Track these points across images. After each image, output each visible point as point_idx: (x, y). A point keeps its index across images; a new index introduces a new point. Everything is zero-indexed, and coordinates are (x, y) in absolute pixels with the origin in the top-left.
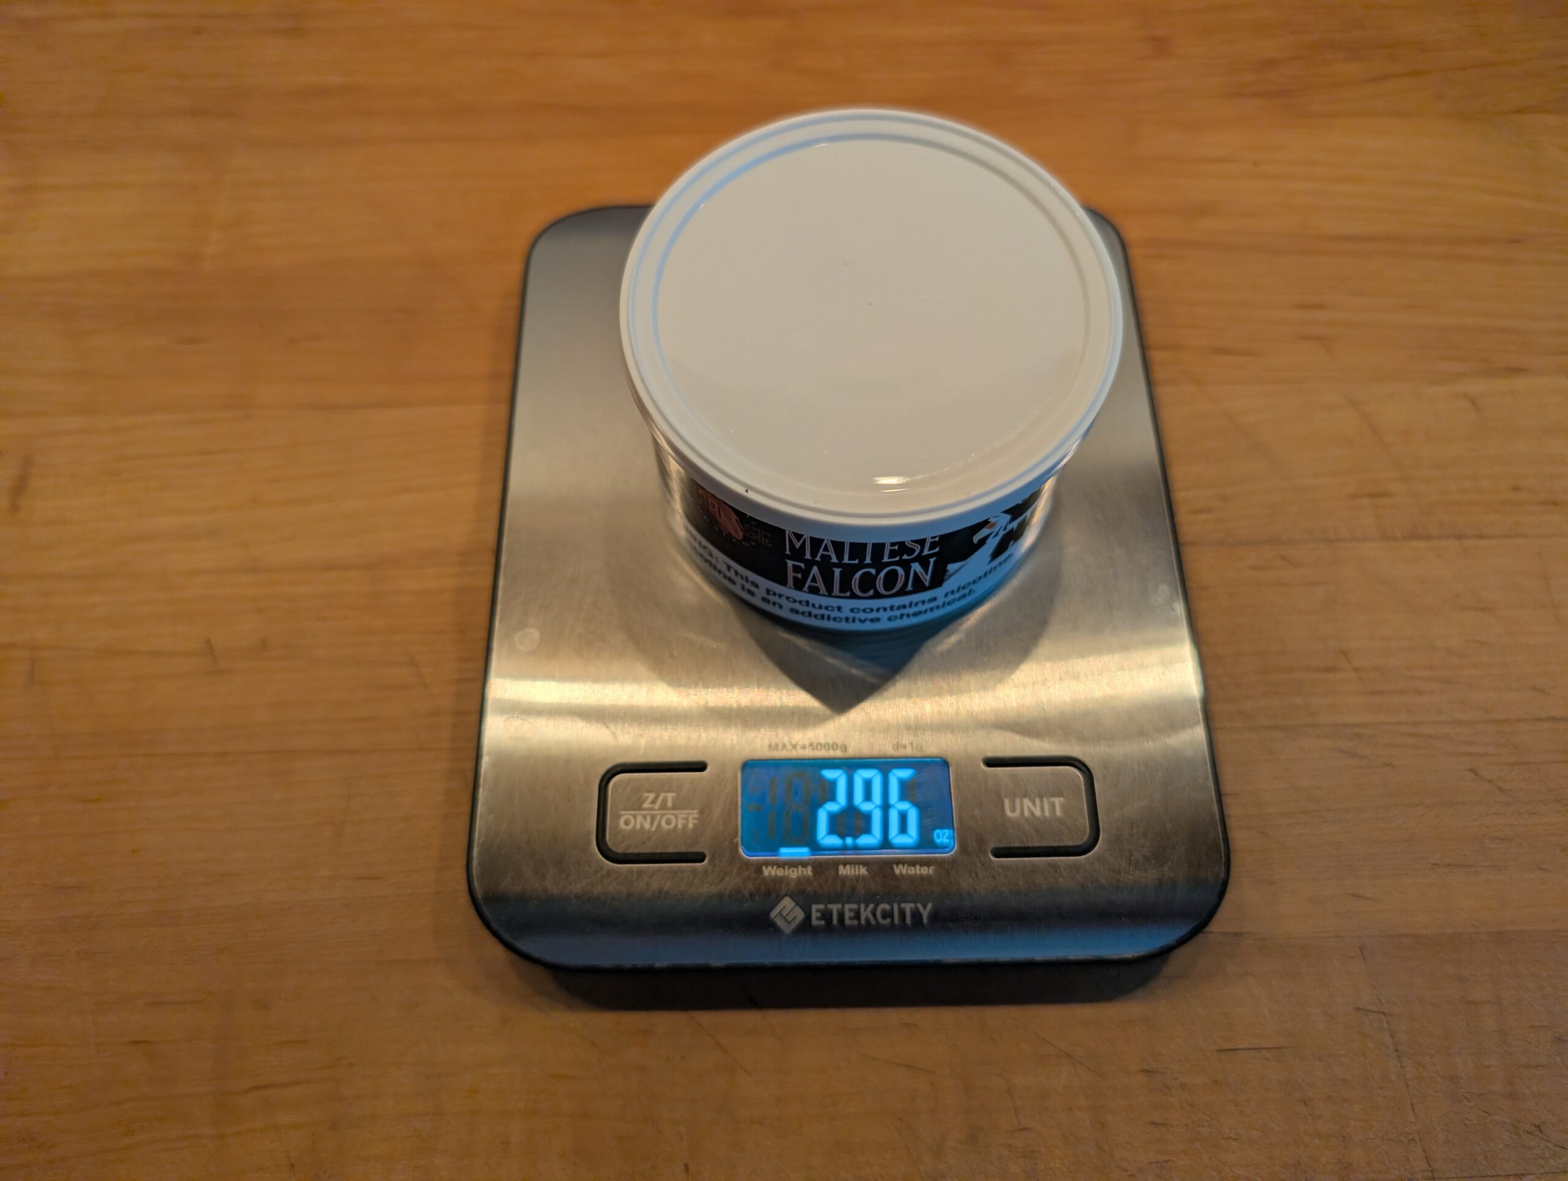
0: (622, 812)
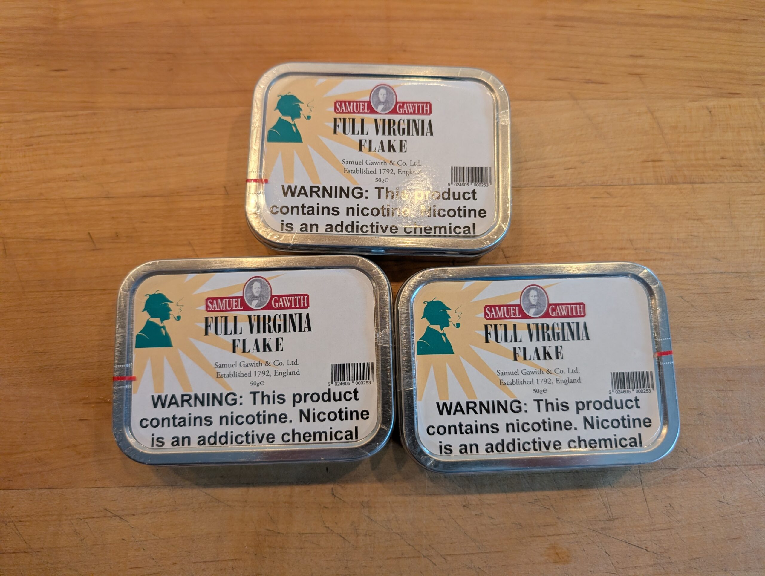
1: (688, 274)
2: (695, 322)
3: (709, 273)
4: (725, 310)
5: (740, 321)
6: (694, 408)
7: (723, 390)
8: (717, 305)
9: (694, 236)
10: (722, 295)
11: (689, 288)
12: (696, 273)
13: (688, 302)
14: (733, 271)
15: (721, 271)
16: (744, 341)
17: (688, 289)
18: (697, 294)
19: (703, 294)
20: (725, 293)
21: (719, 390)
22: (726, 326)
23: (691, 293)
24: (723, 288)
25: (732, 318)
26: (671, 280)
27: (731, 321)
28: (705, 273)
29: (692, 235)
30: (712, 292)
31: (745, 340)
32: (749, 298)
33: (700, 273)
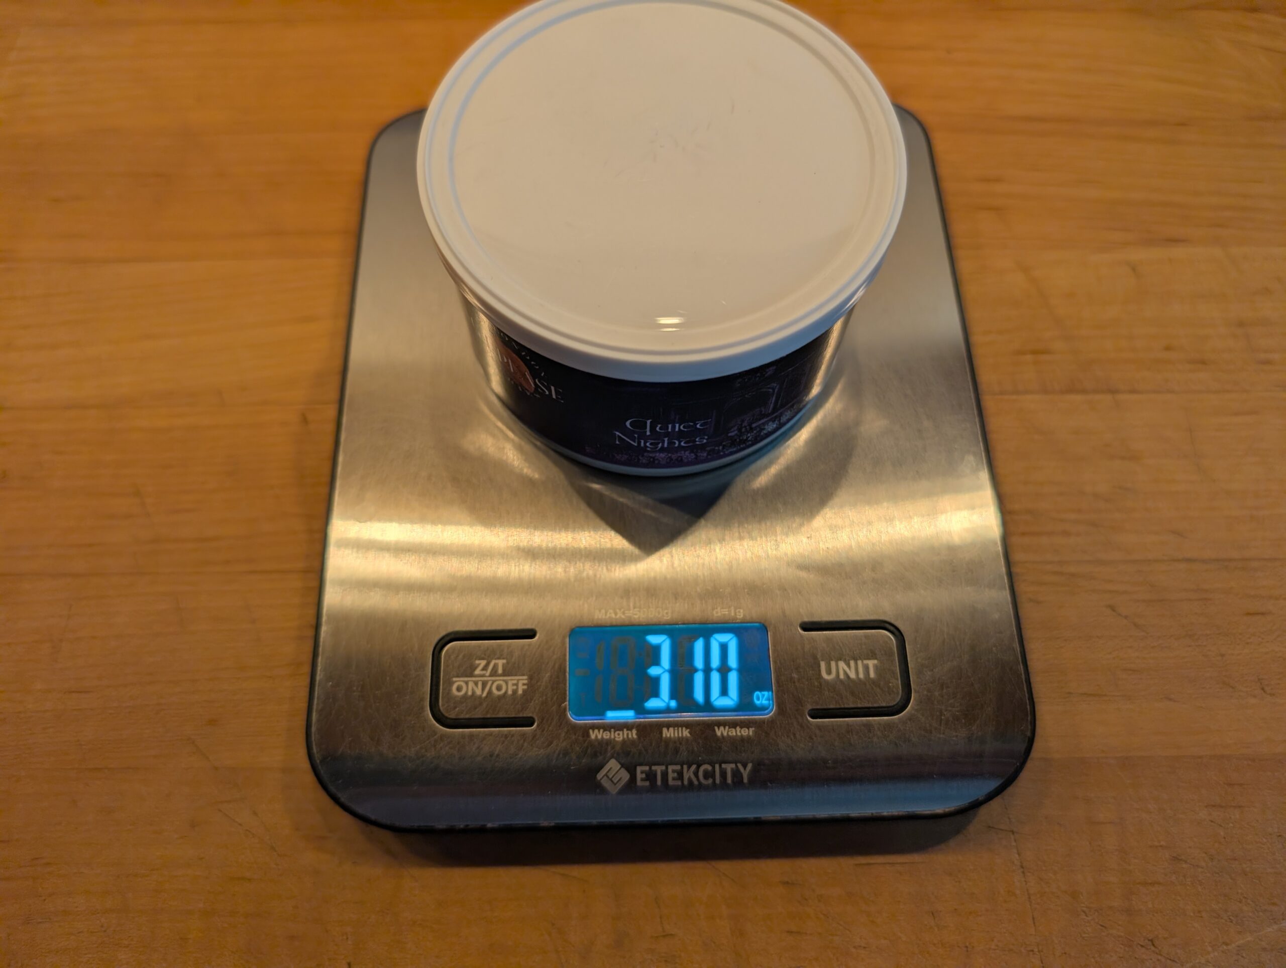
0: (454, 679)
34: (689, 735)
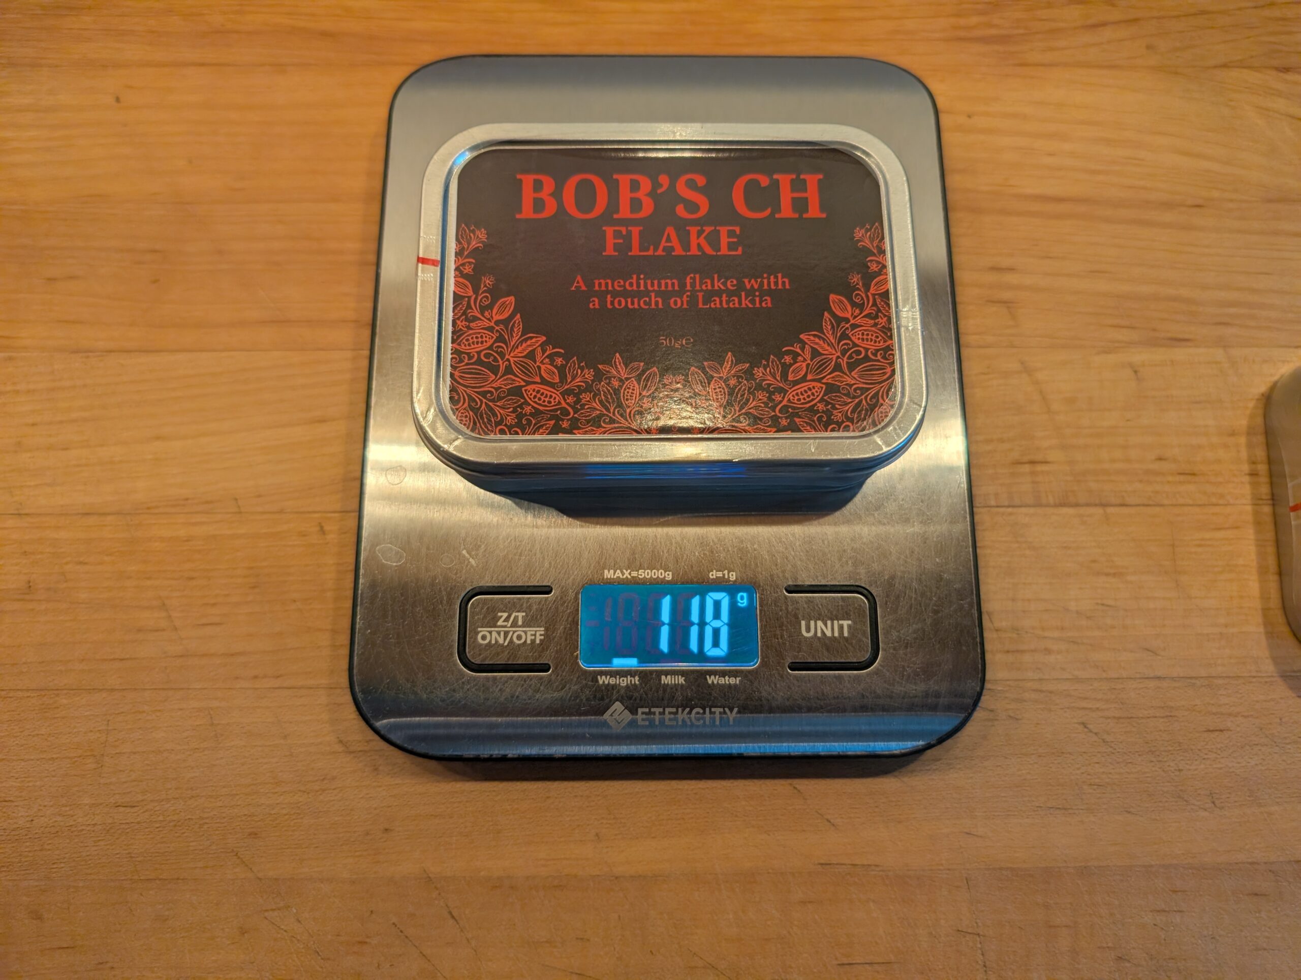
0: (480, 629)
1: (1095, 679)
2: (1110, 773)
3: (1135, 679)
4: (1165, 751)
5: (1196, 772)
6: (1108, 947)
7: (1164, 911)
8: (1152, 741)
9: (1108, 606)
10: (1162, 720)
11: (1097, 706)
12: (1111, 679)
13: (1096, 734)
14: (1181, 675)
15: (1159, 674)
16: (1206, 814)
17: (1098, 709)
18: (1114, 717)
19: (1123, 718)
20: (1167, 716)
21: (1159, 911)
22: (1168, 782)
23: (1102, 717)
24: (1163, 708)
25: (1181, 768)
26: (1065, 690)
27: (1177, 773)
28: (1127, 678)
29: (1103, 605)
30: (1141, 716)
31: (1206, 810)
32: (1212, 729)
33: (1118, 678)
34: (684, 682)
